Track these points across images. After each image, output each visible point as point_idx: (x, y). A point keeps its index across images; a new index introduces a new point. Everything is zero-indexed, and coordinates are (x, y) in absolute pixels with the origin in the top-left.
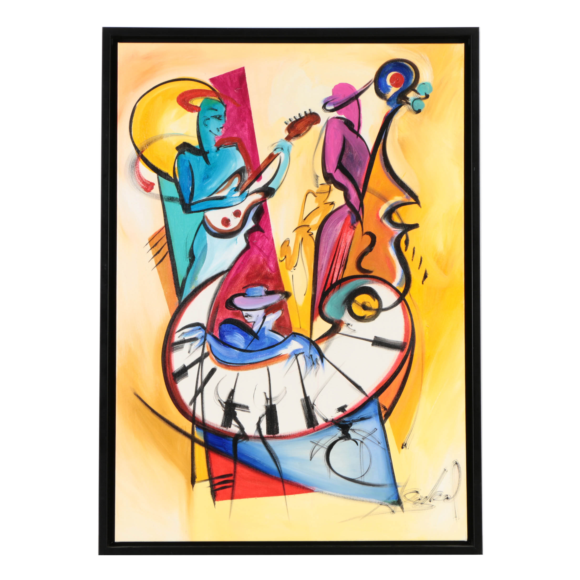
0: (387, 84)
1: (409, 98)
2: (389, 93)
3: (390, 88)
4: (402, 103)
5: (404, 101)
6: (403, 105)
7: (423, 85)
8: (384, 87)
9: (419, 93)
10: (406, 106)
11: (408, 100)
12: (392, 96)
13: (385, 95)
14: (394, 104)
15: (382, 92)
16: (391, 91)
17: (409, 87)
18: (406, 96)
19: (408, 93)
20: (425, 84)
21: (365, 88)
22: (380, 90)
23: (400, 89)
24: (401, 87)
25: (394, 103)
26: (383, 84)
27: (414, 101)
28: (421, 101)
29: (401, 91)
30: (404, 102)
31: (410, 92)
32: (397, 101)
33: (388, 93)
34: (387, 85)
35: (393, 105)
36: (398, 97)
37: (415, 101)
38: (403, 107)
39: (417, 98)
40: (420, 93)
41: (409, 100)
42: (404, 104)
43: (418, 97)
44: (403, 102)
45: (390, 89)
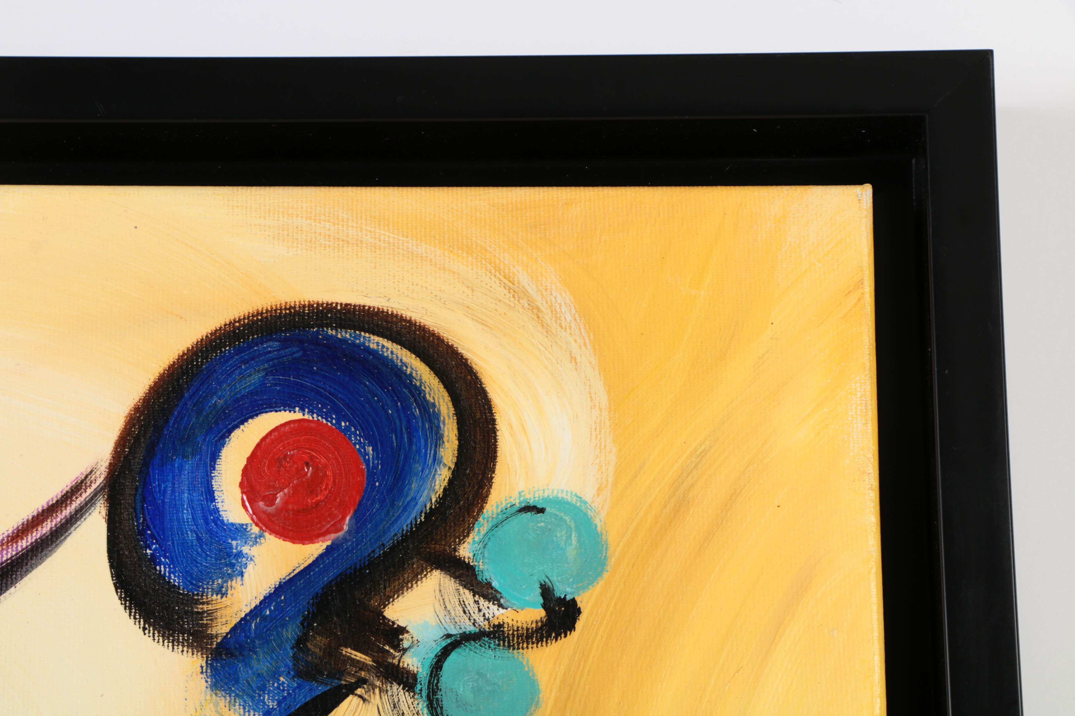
0: (217, 510)
1: (403, 630)
2: (236, 583)
3: (245, 549)
4: (341, 673)
5: (359, 656)
6: (350, 690)
7: (528, 515)
8: (191, 536)
9: (489, 585)
10: (376, 699)
11: (397, 646)
12: (255, 612)
13: (200, 608)
14: (272, 686)
15: (175, 580)
16: (250, 571)
17: (405, 538)
18: (381, 614)
19: (399, 590)
20: (542, 511)
21: (24, 543)
22: (154, 560)
23: (329, 550)
24: (341, 534)
25: (275, 675)
26: (186, 515)
27: (445, 653)
28: (502, 653)
29: (332, 574)
30: (362, 666)
31: (416, 577)
32: (295, 657)
33: (221, 591)
34: (218, 521)
35: (263, 688)
36: (306, 624)
37: (454, 656)
38: (350, 703)
39: (470, 628)
40: (495, 584)
41: (406, 644)
42: (361, 682)
43: (485, 626)
44: (355, 663)
45: (240, 554)
